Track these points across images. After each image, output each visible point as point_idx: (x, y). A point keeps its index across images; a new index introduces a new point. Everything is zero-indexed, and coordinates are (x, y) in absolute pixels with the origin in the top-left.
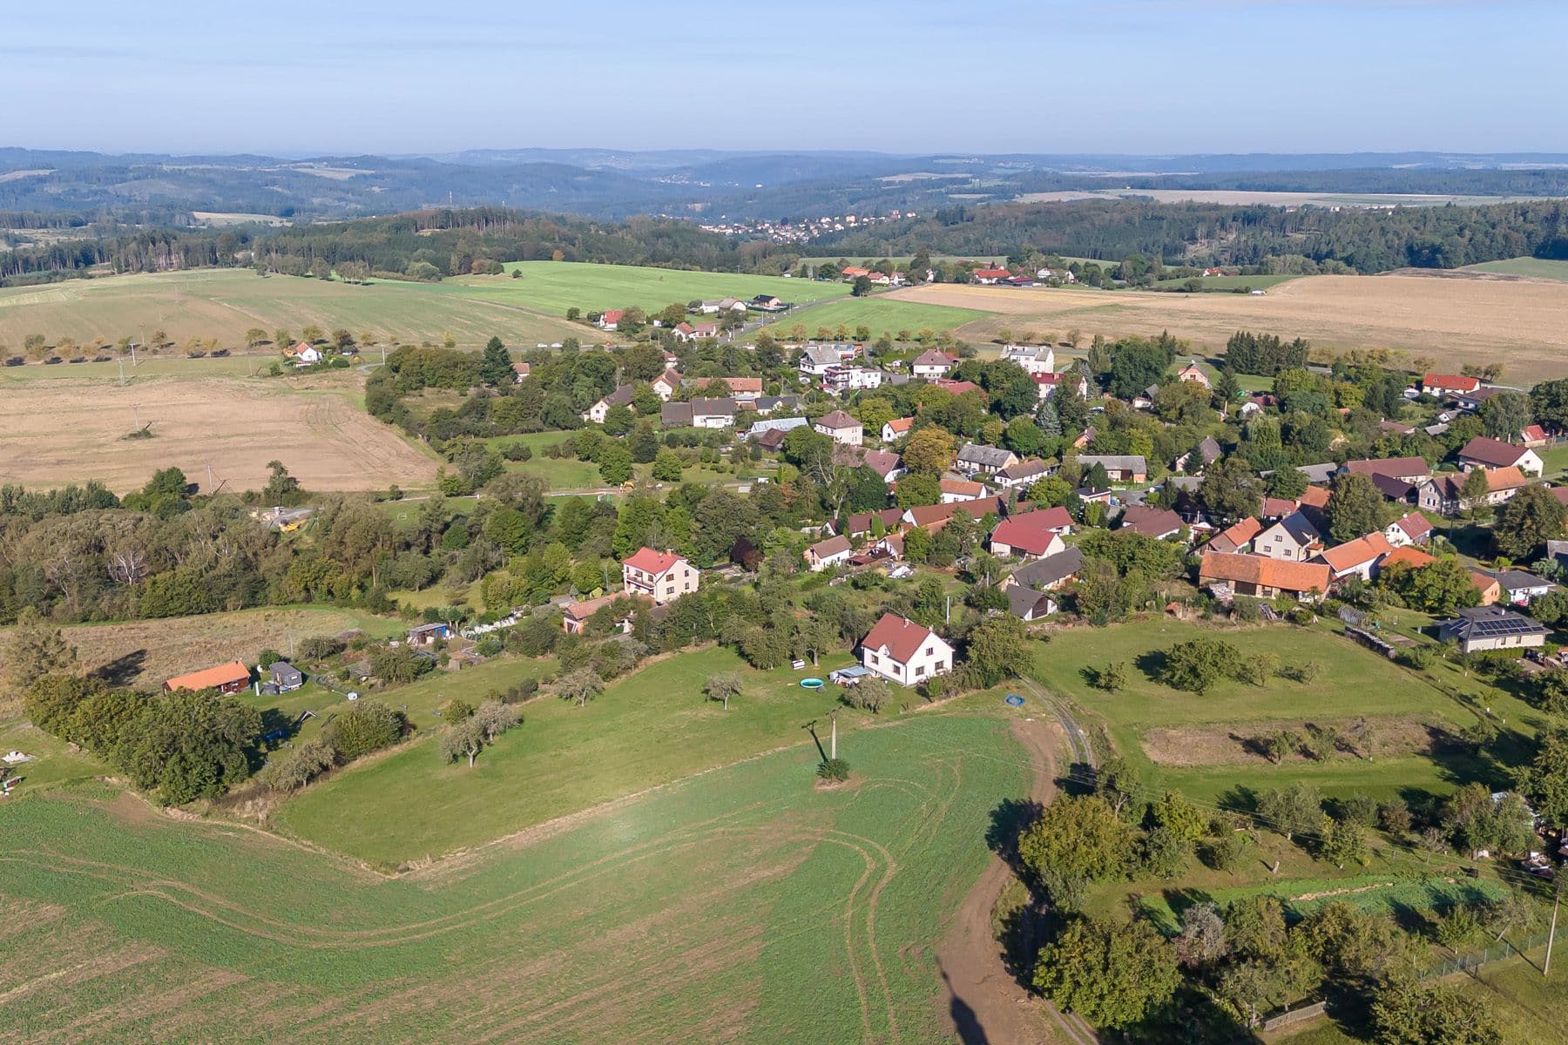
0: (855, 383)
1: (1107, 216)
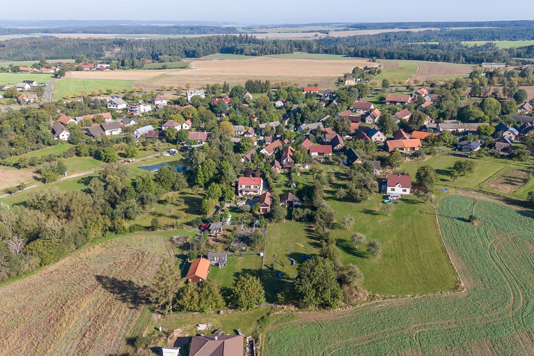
0: (142, 111)
1: (65, 44)
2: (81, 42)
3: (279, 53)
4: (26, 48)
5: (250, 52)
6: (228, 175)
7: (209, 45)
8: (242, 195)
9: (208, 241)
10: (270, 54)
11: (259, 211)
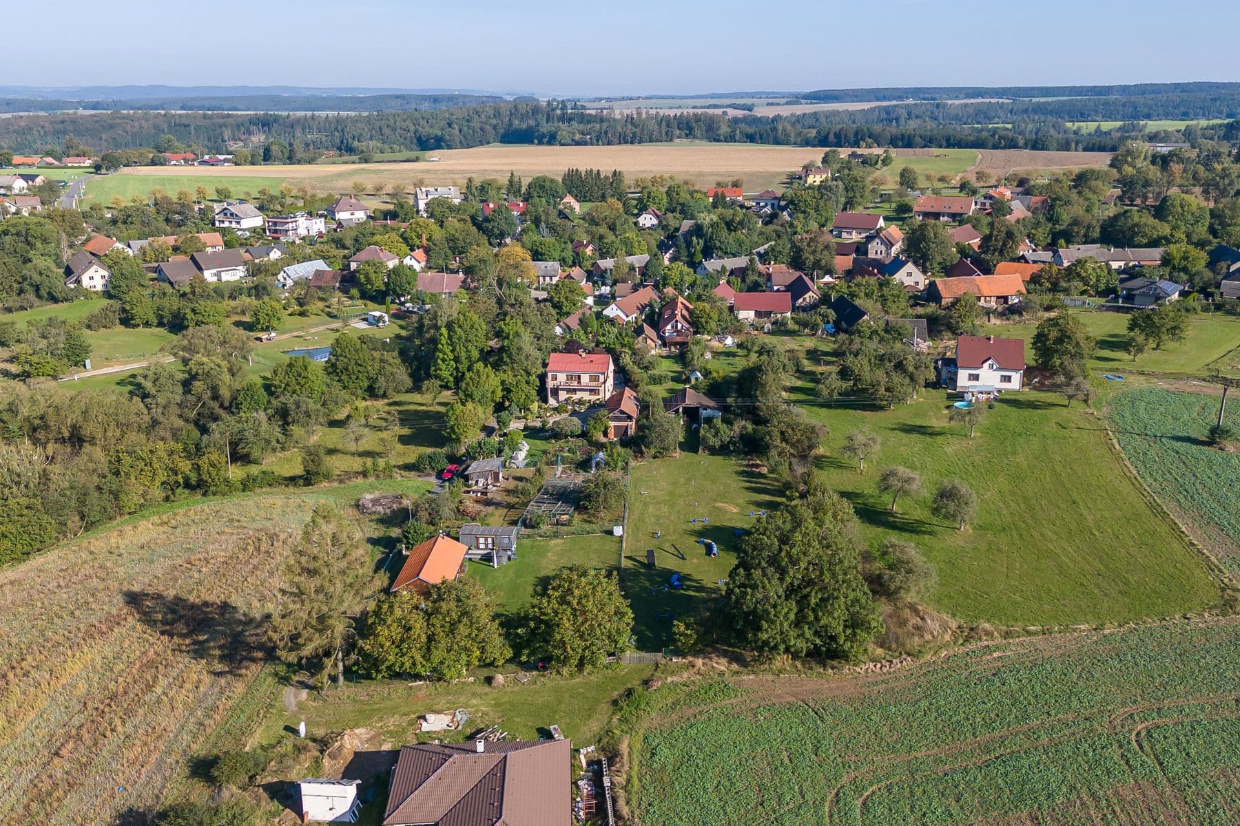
0: (302, 232)
1: (136, 124)
2: (173, 121)
3: (640, 142)
4: (42, 132)
5: (573, 140)
6: (519, 349)
7: (476, 124)
8: (558, 402)
9: (461, 502)
10: (620, 143)
11: (605, 434)
